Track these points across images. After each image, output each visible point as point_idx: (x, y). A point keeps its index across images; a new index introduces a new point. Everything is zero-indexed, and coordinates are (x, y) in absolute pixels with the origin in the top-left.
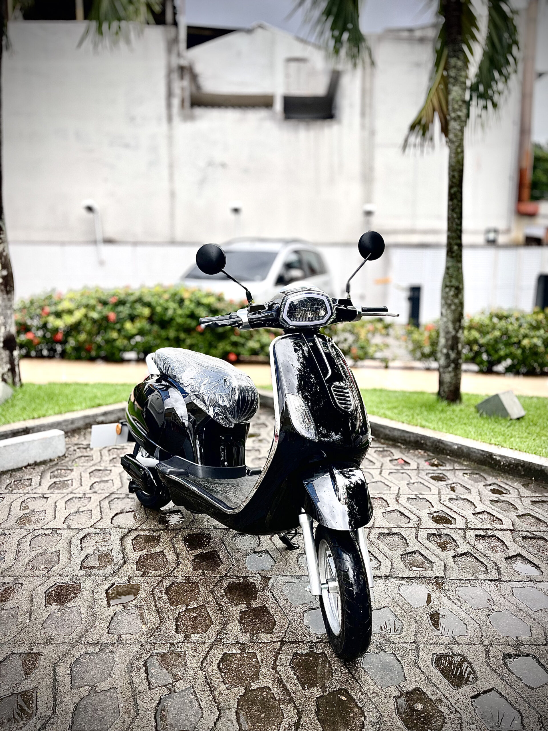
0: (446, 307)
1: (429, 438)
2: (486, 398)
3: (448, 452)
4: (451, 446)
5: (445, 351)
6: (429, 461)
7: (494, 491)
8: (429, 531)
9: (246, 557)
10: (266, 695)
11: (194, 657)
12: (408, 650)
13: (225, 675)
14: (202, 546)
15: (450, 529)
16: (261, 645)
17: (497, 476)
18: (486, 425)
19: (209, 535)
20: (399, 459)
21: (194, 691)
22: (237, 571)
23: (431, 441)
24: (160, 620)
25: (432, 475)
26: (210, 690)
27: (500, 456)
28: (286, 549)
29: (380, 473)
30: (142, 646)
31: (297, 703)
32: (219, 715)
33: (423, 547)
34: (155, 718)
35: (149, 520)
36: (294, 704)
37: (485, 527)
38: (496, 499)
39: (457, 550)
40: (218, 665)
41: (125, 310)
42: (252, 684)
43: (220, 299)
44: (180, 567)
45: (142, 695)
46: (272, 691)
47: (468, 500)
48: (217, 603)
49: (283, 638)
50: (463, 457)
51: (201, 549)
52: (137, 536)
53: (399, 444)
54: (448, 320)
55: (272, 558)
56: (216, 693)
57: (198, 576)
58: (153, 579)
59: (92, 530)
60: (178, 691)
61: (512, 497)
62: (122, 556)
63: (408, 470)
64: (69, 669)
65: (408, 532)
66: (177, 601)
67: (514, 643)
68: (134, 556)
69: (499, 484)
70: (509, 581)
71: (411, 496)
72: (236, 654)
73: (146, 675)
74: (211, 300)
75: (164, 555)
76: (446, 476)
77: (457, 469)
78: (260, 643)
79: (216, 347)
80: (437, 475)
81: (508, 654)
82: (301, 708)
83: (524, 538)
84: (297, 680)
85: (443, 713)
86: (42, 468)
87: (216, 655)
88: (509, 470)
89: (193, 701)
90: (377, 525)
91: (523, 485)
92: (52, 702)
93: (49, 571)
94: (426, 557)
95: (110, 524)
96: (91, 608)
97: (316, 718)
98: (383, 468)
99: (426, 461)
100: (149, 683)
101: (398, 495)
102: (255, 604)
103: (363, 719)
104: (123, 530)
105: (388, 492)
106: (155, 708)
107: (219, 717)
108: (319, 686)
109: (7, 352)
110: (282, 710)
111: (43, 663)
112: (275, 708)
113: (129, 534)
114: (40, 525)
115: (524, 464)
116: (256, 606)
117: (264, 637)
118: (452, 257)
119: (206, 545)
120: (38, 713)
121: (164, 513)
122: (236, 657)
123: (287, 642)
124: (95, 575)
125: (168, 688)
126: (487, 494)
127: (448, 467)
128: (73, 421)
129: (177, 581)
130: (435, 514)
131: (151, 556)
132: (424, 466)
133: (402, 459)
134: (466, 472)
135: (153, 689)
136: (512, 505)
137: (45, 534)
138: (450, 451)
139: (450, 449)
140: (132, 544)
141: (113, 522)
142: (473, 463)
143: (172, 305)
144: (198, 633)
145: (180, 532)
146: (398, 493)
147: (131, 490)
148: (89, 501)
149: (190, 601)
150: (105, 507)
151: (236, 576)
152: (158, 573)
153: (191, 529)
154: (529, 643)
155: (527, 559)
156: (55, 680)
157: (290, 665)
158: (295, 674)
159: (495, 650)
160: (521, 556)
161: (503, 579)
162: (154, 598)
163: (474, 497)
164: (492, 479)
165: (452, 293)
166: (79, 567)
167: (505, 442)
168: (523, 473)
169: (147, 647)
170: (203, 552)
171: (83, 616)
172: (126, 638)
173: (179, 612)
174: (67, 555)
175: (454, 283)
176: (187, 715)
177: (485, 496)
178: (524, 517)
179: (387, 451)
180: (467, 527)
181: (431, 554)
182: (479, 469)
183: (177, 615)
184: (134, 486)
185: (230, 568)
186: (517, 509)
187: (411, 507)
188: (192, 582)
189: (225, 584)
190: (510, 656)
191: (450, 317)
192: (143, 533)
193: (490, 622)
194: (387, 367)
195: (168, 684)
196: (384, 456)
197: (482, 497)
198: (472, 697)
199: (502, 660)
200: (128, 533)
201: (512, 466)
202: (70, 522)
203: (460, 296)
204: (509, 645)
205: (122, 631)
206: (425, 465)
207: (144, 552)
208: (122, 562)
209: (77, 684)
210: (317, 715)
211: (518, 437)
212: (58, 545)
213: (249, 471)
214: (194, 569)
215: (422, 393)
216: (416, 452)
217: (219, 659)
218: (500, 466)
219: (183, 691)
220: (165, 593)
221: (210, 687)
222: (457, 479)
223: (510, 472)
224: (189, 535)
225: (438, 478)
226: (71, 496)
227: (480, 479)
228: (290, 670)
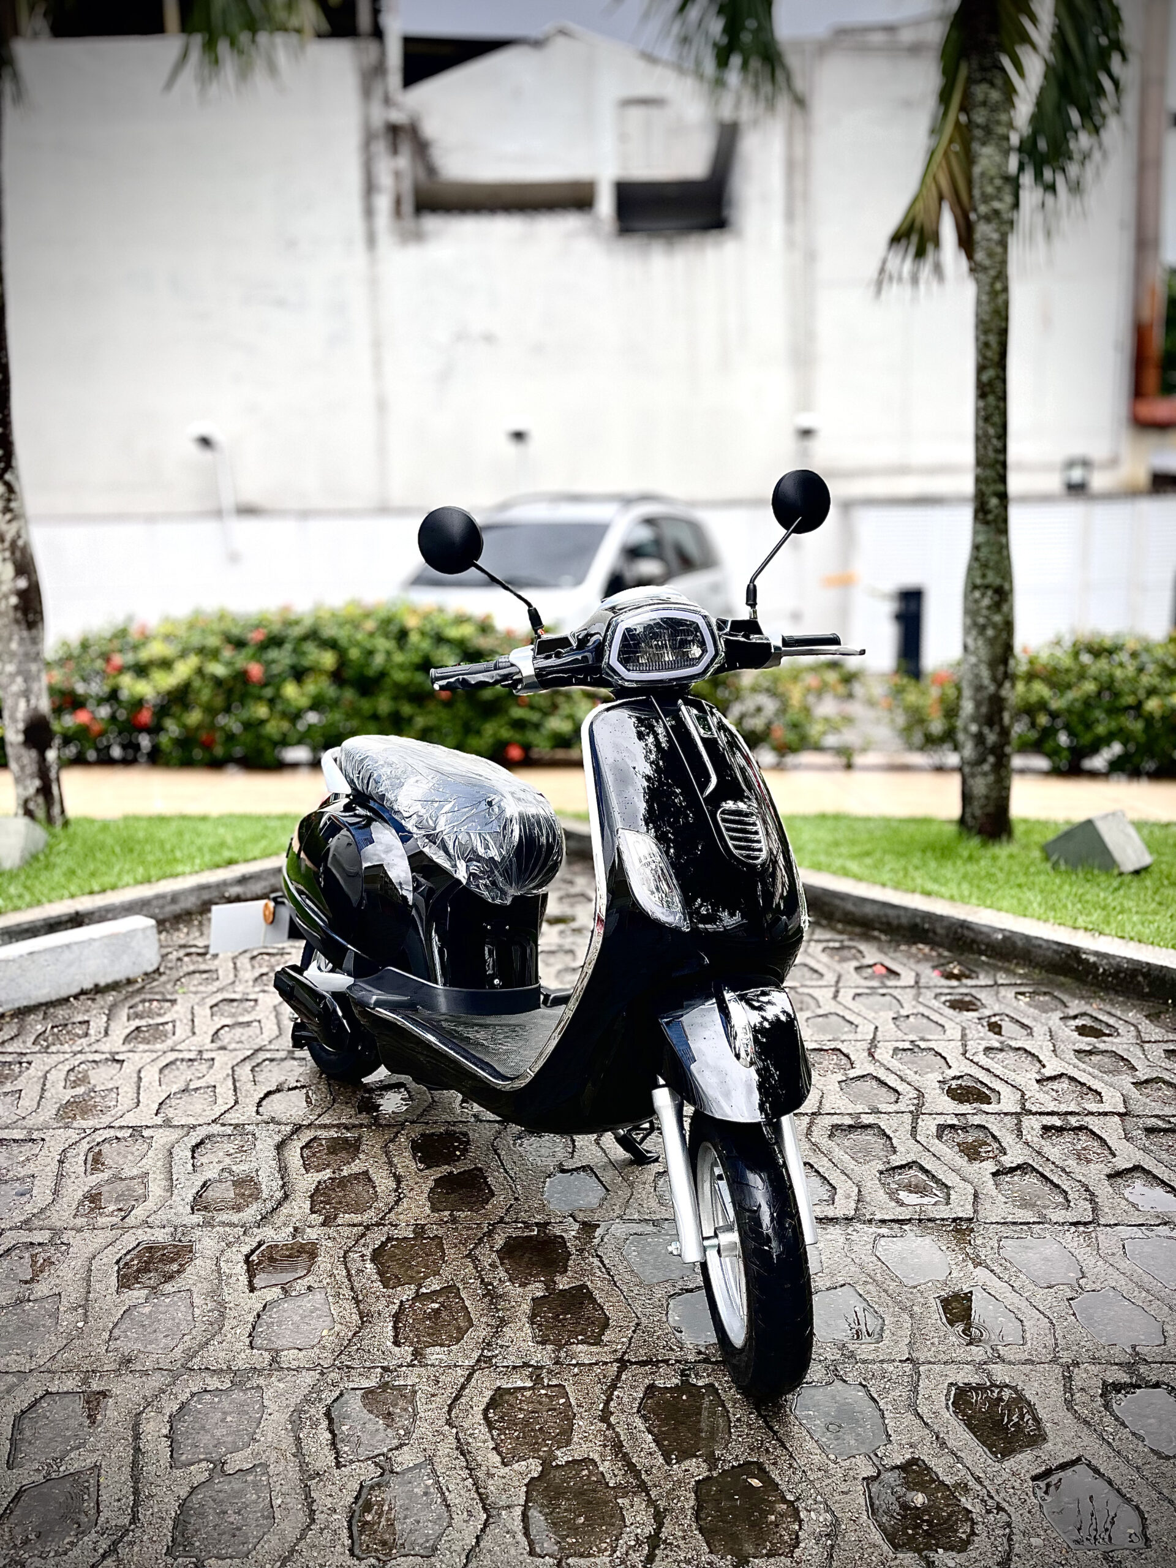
0: (974, 632)
1: (941, 918)
2: (1065, 828)
3: (983, 947)
4: (988, 936)
5: (974, 728)
6: (942, 969)
7: (1082, 1031)
8: (941, 1120)
9: (544, 1182)
10: (588, 1476)
11: (433, 1395)
12: (894, 1377)
13: (499, 1435)
14: (450, 1159)
15: (987, 1113)
16: (576, 1370)
17: (1090, 997)
18: (1067, 887)
19: (465, 1134)
20: (875, 964)
21: (434, 1471)
22: (526, 1211)
23: (945, 923)
24: (361, 1318)
25: (948, 997)
26: (467, 1468)
27: (1097, 954)
28: (631, 1163)
29: (835, 997)
30: (322, 1374)
31: (653, 1494)
32: (487, 1520)
33: (927, 1154)
34: (350, 1528)
35: (336, 1105)
36: (648, 1495)
37: (1063, 1108)
38: (1088, 1048)
39: (1003, 1159)
40: (485, 1412)
41: (282, 658)
42: (558, 1453)
43: (485, 628)
44: (405, 1203)
45: (321, 1480)
46: (601, 1469)
47: (1026, 1051)
48: (483, 1281)
49: (625, 1353)
50: (1016, 957)
51: (449, 1164)
52: (311, 1140)
53: (876, 933)
54: (980, 661)
55: (601, 1182)
56: (480, 1474)
57: (441, 1223)
58: (346, 1231)
59: (216, 1129)
60: (398, 1470)
61: (1122, 1043)
62: (281, 1183)
63: (896, 987)
64: (168, 1425)
65: (894, 1121)
66: (396, 1277)
67: (1126, 1358)
68: (306, 1182)
69: (1094, 1014)
70: (1116, 1225)
71: (901, 1045)
72: (524, 1388)
73: (329, 1436)
74: (466, 631)
75: (370, 1180)
76: (979, 1000)
77: (1002, 985)
78: (575, 1365)
79: (478, 733)
80: (958, 997)
81: (1113, 1383)
82: (662, 1504)
83: (1150, 1131)
84: (653, 1445)
85: (971, 1512)
86: (110, 998)
87: (481, 1392)
88: (1117, 985)
89: (432, 1490)
90: (827, 1108)
91: (1147, 1017)
92: (132, 1498)
93: (124, 1218)
94: (933, 1176)
95: (254, 1114)
96: (215, 1293)
97: (694, 1526)
98: (841, 985)
99: (934, 967)
100: (337, 1453)
101: (873, 1043)
102: (563, 1283)
103: (797, 1527)
104: (283, 1127)
105: (851, 1036)
106: (350, 1507)
107: (486, 1525)
108: (700, 1456)
109: (34, 754)
110: (621, 1508)
111: (112, 1413)
112: (606, 1503)
113: (295, 1137)
114: (106, 1120)
115: (1149, 970)
116: (567, 1287)
117: (583, 1352)
118: (987, 523)
119: (459, 1157)
120: (102, 1519)
121: (367, 1088)
122: (523, 1395)
123: (632, 1363)
124: (223, 1224)
125: (377, 1464)
126: (1069, 1037)
127: (983, 980)
128: (175, 898)
129: (395, 1233)
130: (954, 1084)
131: (343, 1183)
132: (930, 978)
133: (882, 965)
134: (1022, 989)
135: (345, 1466)
136: (1123, 1059)
137: (117, 1138)
138: (988, 945)
139: (986, 940)
140: (302, 1156)
141: (261, 1109)
142: (1037, 971)
143: (383, 644)
144: (442, 1345)
145: (403, 1129)
146: (874, 1038)
147: (297, 1042)
148: (211, 1067)
149: (425, 1277)
150: (243, 1079)
151: (522, 1222)
152: (356, 1218)
153: (427, 1123)
154: (1159, 1359)
155: (1155, 1177)
156: (137, 1450)
157: (638, 1412)
158: (650, 1432)
159: (1084, 1376)
160: (1143, 1169)
161: (1102, 1221)
162: (348, 1271)
163: (1039, 1045)
164: (1078, 1005)
165: (986, 602)
166: (189, 1208)
167: (1108, 923)
168: (1147, 990)
169: (334, 1375)
170: (452, 1172)
171: (197, 1312)
172: (288, 1357)
173: (402, 1302)
174: (164, 1183)
175: (992, 578)
176: (418, 1522)
177: (1063, 1042)
178: (1149, 1086)
179: (850, 948)
180: (1023, 1109)
181: (946, 1168)
182: (1051, 983)
183: (396, 1307)
184: (304, 1033)
185: (511, 1205)
186: (1134, 1069)
187: (901, 1067)
188: (429, 1237)
189: (499, 1241)
190: (1118, 1387)
191: (984, 652)
192: (323, 1134)
193: (1074, 1314)
194: (849, 766)
195: (379, 1455)
196: (843, 960)
197: (1058, 1044)
198: (1034, 1478)
199: (1101, 1396)
200: (293, 1133)
201: (1122, 975)
202: (171, 1113)
203: (1005, 608)
204: (1117, 1364)
205: (278, 1344)
206: (932, 977)
207: (327, 1174)
208: (279, 1195)
209: (183, 1458)
210: (698, 1519)
211: (1137, 913)
212: (144, 1161)
213: (547, 996)
214: (434, 1209)
215: (926, 821)
216: (914, 949)
217: (486, 1400)
218: (1096, 976)
219: (410, 1469)
220: (372, 1260)
221: (467, 1461)
222: (1003, 1006)
223: (1119, 988)
224: (422, 1135)
225: (961, 1005)
226: (171, 1056)
227: (1054, 1004)
228: (638, 1422)
